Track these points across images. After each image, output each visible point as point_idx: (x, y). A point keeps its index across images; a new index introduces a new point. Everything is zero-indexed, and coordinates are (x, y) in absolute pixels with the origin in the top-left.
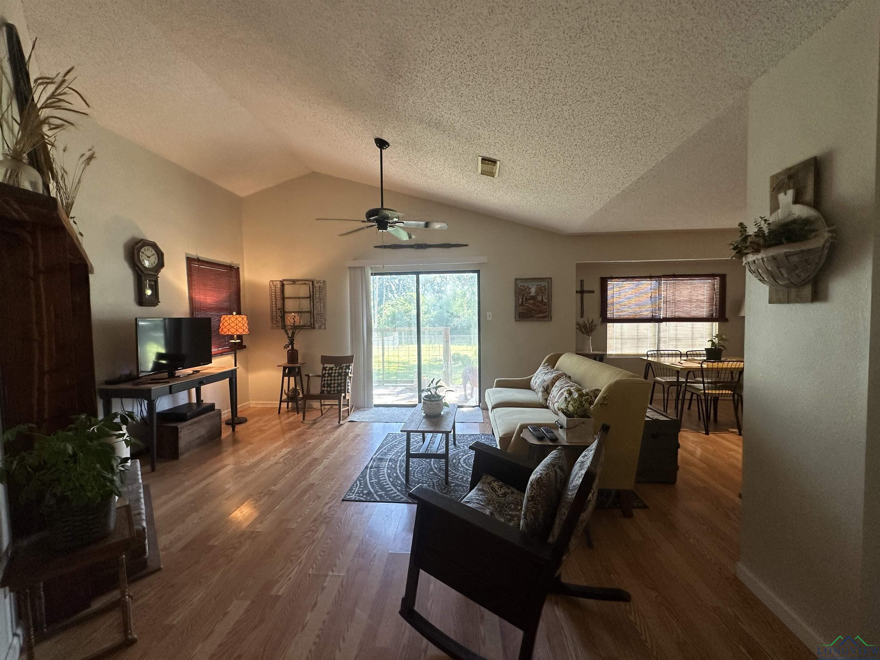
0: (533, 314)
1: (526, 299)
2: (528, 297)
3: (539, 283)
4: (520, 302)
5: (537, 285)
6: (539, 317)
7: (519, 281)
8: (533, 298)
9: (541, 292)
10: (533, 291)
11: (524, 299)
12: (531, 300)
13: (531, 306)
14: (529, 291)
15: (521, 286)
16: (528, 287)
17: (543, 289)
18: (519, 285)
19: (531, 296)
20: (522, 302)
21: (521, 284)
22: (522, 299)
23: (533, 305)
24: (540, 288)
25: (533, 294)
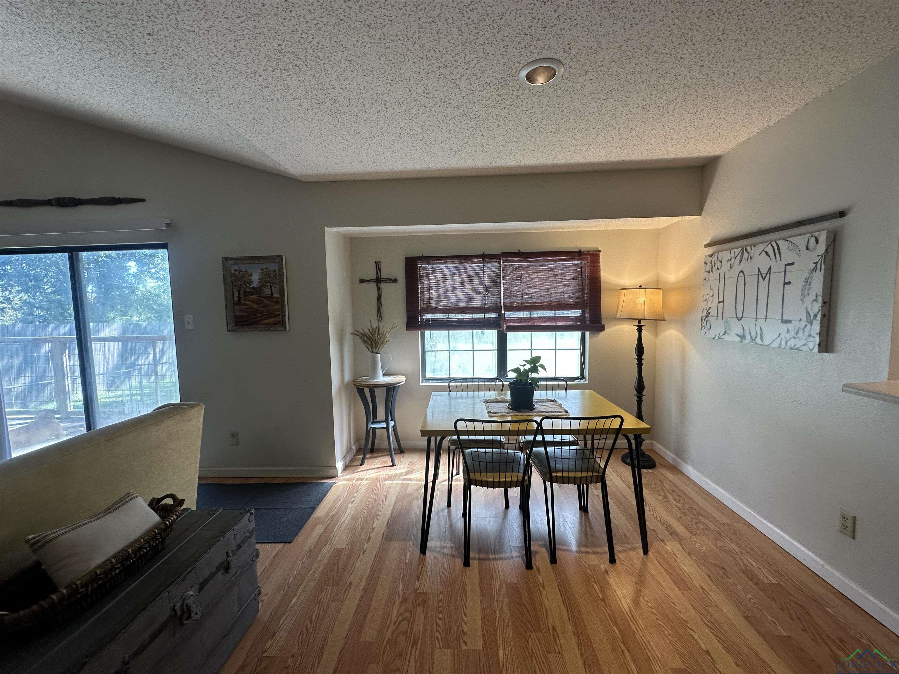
0: (259, 319)
1: (245, 292)
2: (248, 290)
3: (264, 266)
4: (236, 299)
5: (262, 269)
6: (268, 324)
7: (230, 262)
8: (257, 291)
9: (269, 282)
10: (256, 279)
11: (241, 292)
12: (253, 294)
13: (255, 306)
14: (250, 279)
15: (236, 271)
16: (246, 272)
17: (272, 275)
18: (233, 270)
19: (253, 288)
20: (239, 297)
21: (236, 267)
22: (239, 292)
23: (257, 304)
24: (266, 274)
25: (255, 284)
